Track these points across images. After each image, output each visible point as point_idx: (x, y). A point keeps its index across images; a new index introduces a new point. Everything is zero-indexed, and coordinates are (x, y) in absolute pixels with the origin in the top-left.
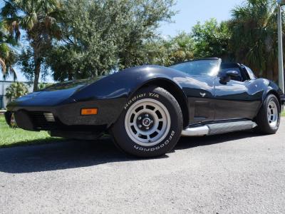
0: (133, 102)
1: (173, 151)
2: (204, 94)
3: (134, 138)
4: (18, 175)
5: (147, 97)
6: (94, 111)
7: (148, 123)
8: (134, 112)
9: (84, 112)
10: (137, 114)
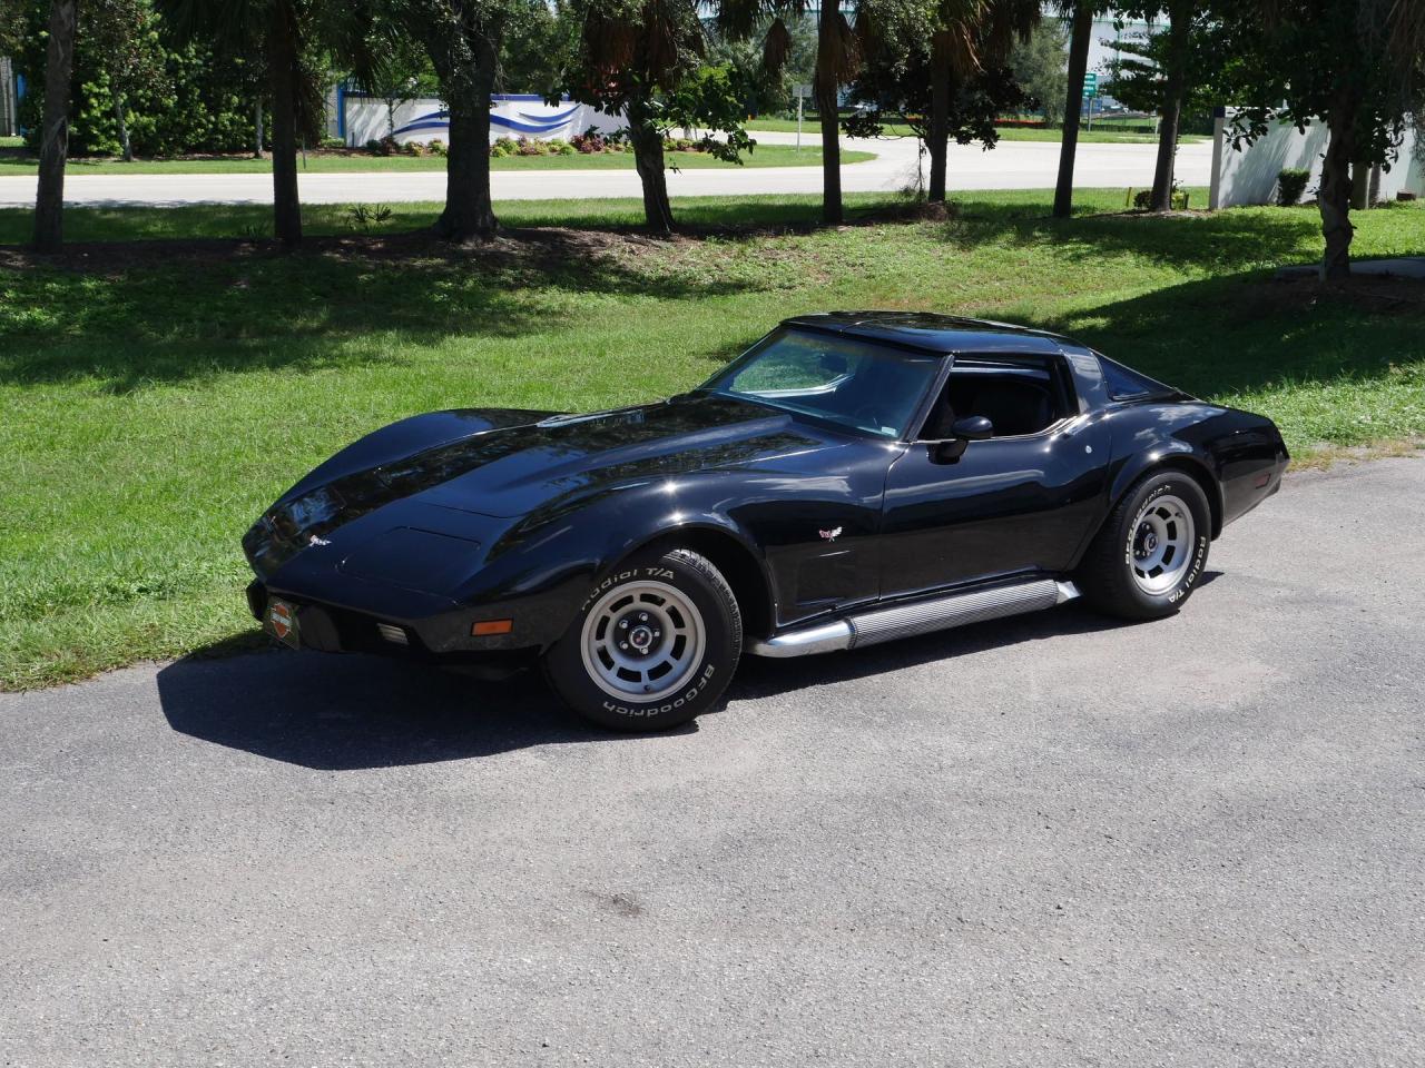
0: (603, 593)
1: (722, 707)
2: (837, 532)
3: (606, 680)
4: (339, 775)
5: (643, 576)
6: (503, 627)
7: (645, 641)
8: (607, 612)
9: (479, 629)
10: (614, 617)
